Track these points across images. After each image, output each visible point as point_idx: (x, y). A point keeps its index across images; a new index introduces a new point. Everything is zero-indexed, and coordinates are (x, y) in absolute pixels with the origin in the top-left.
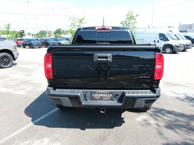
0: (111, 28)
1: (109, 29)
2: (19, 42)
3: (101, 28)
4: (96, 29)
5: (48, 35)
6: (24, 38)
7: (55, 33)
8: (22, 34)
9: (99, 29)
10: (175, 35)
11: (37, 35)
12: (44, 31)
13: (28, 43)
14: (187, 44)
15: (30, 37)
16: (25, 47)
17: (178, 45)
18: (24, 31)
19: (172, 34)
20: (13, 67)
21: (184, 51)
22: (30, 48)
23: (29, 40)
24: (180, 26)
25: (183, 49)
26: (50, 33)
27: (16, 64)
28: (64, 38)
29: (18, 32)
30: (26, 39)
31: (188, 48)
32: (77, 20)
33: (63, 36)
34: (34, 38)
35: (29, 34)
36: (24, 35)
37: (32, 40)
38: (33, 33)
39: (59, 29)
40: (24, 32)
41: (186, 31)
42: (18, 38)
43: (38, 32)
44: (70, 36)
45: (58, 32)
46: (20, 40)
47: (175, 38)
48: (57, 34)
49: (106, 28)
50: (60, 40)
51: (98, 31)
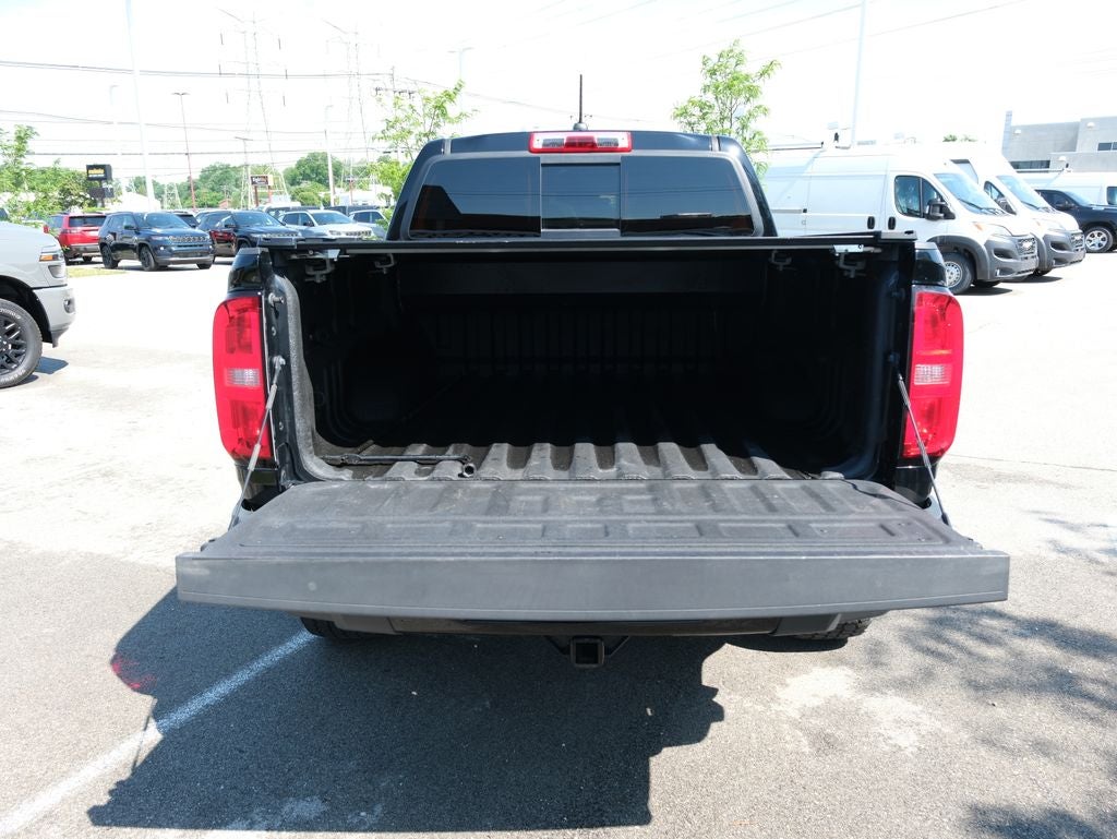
0: (624, 142)
1: (611, 147)
2: (78, 230)
3: (564, 137)
4: (538, 143)
5: (251, 189)
6: (111, 208)
7: (293, 181)
8: (97, 183)
9: (549, 148)
10: (988, 185)
11: (188, 190)
12: (226, 169)
13: (135, 240)
14: (1059, 236)
15: (146, 205)
16: (113, 265)
17: (1004, 242)
18: (106, 168)
19: (969, 182)
20: (44, 382)
21: (1038, 276)
22: (145, 267)
23: (137, 223)
24: (1010, 133)
25: (1031, 264)
26: (260, 179)
27: (62, 364)
28: (343, 209)
29: (75, 176)
30: (120, 216)
31: (1061, 262)
32: (418, 102)
33: (340, 195)
34: (167, 209)
35: (139, 185)
36: (111, 194)
37: (154, 220)
38: (164, 181)
39: (314, 156)
40: (107, 177)
41: (1047, 164)
42: (76, 211)
43: (196, 176)
44: (380, 196)
45: (312, 172)
46: (84, 220)
47: (988, 201)
48: (305, 185)
49: (597, 137)
50: (322, 220)
51: (546, 158)
